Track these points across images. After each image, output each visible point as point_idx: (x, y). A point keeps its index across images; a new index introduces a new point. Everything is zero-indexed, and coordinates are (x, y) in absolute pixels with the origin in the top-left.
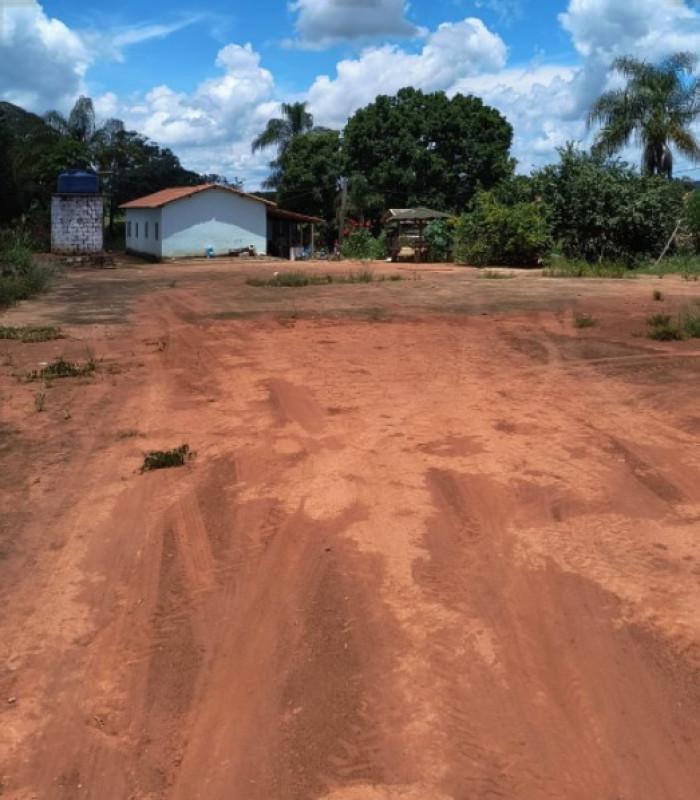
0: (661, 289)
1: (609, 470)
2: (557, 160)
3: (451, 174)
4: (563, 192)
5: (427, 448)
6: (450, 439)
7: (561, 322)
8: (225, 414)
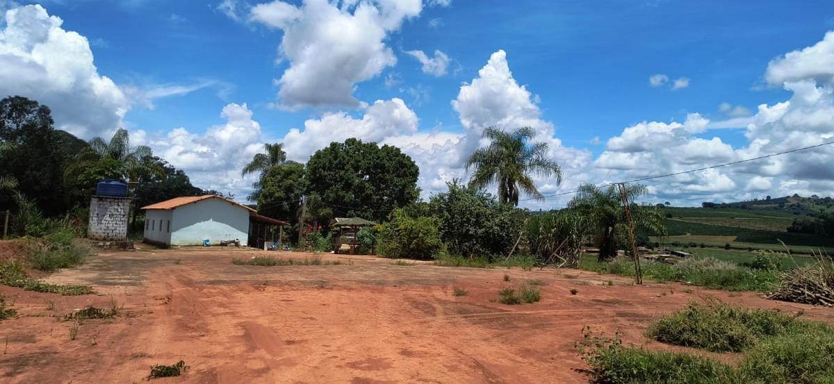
0: (508, 274)
1: (472, 378)
2: (447, 191)
3: (378, 197)
4: (449, 211)
5: (354, 365)
6: (369, 360)
7: (445, 292)
8: (211, 344)
